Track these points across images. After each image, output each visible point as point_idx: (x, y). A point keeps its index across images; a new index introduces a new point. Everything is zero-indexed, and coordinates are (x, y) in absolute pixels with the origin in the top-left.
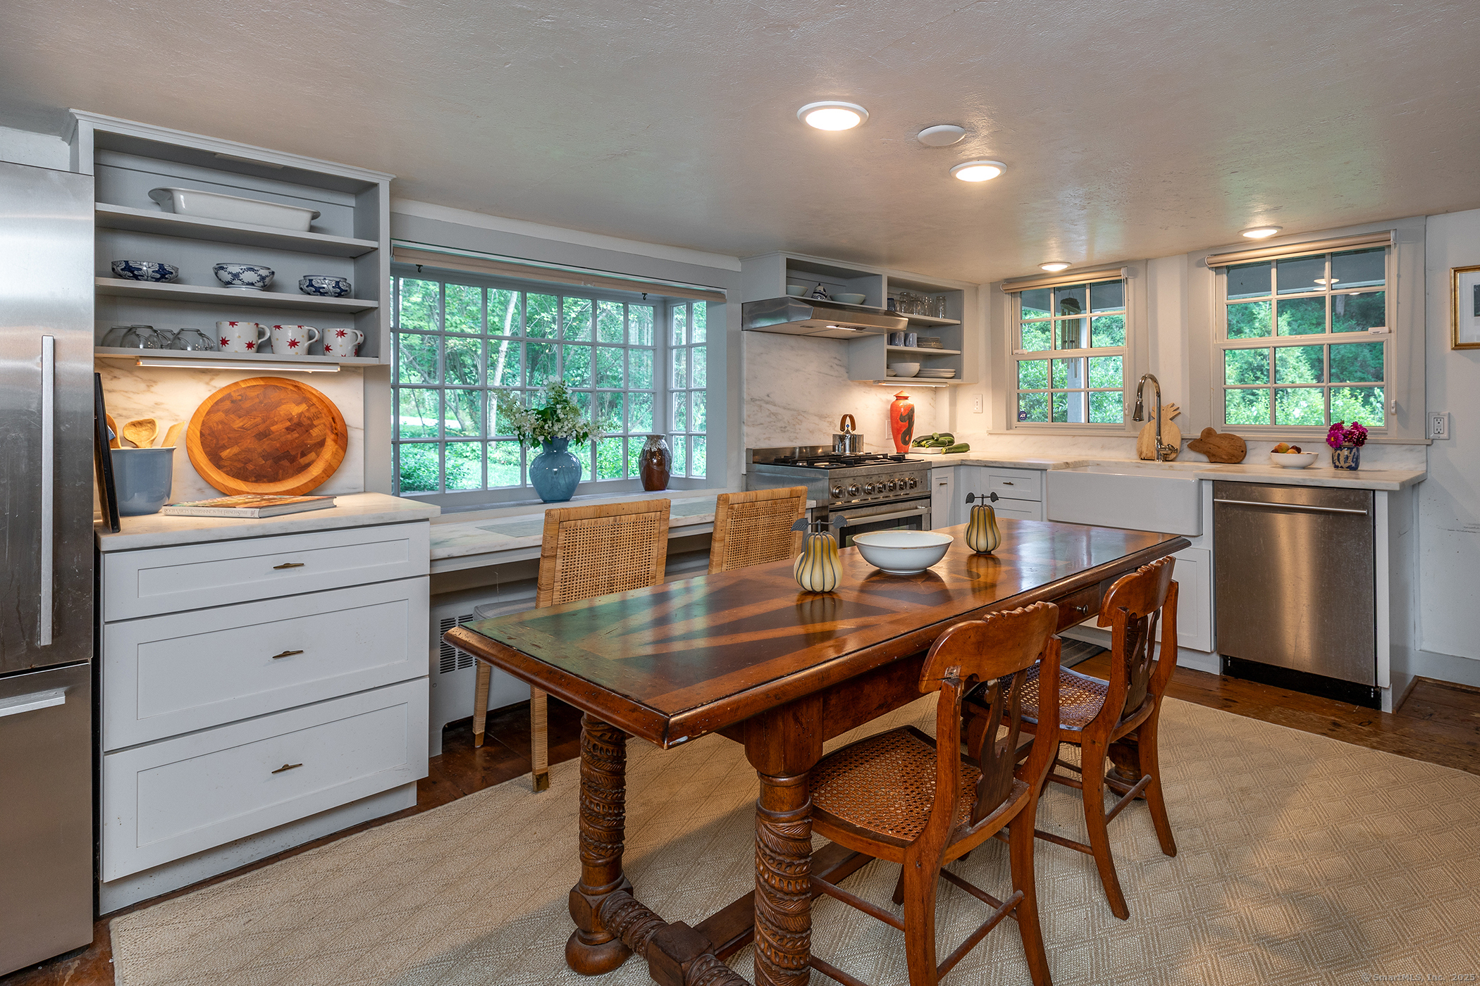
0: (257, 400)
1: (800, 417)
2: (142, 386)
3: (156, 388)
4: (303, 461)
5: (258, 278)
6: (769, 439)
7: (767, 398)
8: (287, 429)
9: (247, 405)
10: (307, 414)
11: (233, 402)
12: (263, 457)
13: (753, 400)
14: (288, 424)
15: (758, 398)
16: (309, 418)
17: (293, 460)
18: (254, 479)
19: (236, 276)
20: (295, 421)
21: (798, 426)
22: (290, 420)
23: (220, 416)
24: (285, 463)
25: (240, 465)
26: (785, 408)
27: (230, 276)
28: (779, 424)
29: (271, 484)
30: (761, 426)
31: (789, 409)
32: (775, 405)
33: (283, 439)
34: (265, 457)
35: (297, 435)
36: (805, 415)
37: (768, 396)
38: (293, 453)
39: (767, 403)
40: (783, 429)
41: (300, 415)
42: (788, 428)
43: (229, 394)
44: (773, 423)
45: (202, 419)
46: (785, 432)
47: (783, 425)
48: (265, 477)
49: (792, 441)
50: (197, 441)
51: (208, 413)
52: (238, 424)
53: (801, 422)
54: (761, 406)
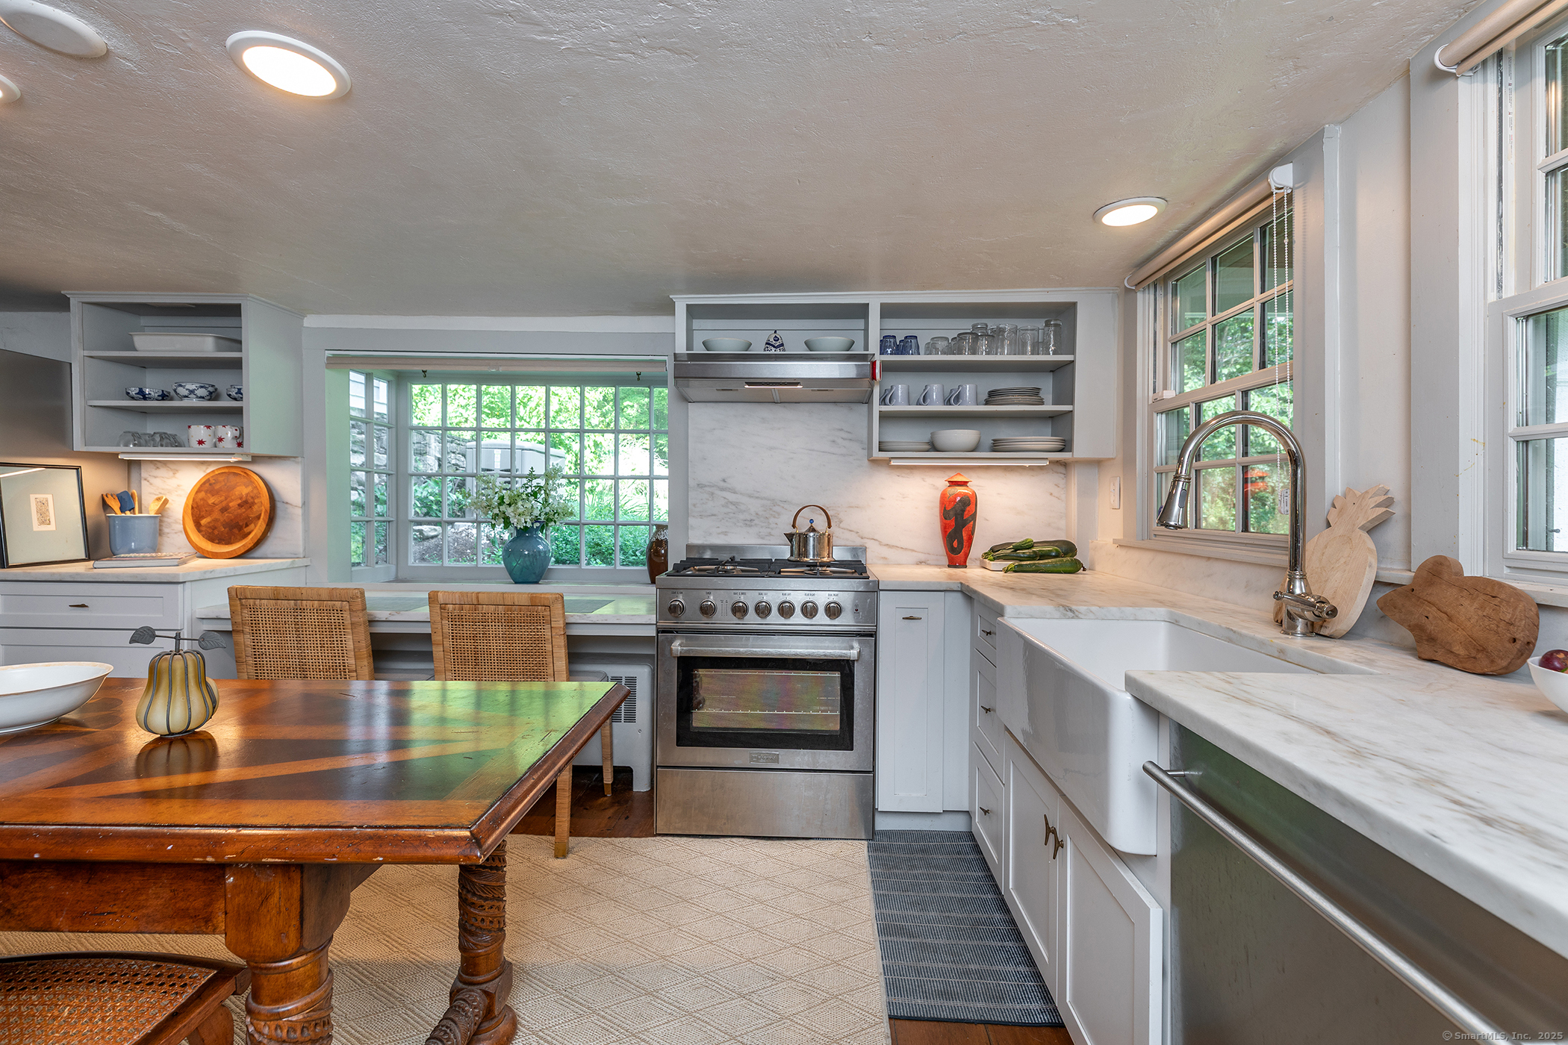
0: (223, 483)
1: (777, 508)
2: (171, 473)
3: (177, 475)
4: (246, 530)
5: (208, 394)
6: (725, 533)
7: (722, 484)
8: (239, 505)
9: (217, 487)
10: (251, 494)
11: (210, 484)
12: (223, 525)
13: (700, 486)
14: (240, 501)
15: (707, 484)
16: (252, 498)
17: (240, 528)
18: (217, 541)
19: (192, 392)
20: (244, 499)
21: (772, 520)
22: (241, 498)
23: (202, 495)
24: (236, 531)
25: (210, 531)
26: (750, 496)
27: (187, 391)
28: (742, 517)
29: (227, 546)
30: (713, 517)
31: (757, 498)
32: (735, 493)
33: (235, 513)
34: (226, 525)
35: (244, 510)
36: (786, 506)
37: (724, 481)
38: (241, 524)
39: (722, 489)
40: (748, 523)
41: (247, 495)
42: (756, 522)
43: (209, 479)
44: (732, 515)
45: (193, 496)
46: (750, 526)
47: (749, 518)
48: (224, 540)
49: (763, 538)
50: (190, 511)
51: (197, 492)
52: (211, 501)
53: (779, 514)
54: (713, 494)
